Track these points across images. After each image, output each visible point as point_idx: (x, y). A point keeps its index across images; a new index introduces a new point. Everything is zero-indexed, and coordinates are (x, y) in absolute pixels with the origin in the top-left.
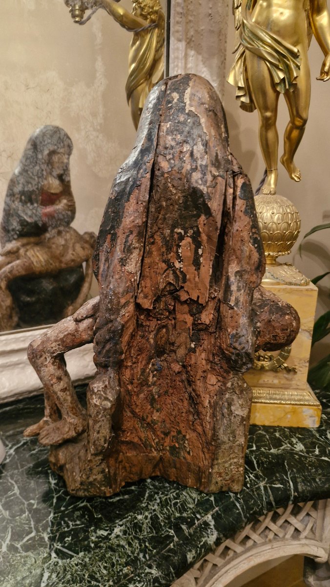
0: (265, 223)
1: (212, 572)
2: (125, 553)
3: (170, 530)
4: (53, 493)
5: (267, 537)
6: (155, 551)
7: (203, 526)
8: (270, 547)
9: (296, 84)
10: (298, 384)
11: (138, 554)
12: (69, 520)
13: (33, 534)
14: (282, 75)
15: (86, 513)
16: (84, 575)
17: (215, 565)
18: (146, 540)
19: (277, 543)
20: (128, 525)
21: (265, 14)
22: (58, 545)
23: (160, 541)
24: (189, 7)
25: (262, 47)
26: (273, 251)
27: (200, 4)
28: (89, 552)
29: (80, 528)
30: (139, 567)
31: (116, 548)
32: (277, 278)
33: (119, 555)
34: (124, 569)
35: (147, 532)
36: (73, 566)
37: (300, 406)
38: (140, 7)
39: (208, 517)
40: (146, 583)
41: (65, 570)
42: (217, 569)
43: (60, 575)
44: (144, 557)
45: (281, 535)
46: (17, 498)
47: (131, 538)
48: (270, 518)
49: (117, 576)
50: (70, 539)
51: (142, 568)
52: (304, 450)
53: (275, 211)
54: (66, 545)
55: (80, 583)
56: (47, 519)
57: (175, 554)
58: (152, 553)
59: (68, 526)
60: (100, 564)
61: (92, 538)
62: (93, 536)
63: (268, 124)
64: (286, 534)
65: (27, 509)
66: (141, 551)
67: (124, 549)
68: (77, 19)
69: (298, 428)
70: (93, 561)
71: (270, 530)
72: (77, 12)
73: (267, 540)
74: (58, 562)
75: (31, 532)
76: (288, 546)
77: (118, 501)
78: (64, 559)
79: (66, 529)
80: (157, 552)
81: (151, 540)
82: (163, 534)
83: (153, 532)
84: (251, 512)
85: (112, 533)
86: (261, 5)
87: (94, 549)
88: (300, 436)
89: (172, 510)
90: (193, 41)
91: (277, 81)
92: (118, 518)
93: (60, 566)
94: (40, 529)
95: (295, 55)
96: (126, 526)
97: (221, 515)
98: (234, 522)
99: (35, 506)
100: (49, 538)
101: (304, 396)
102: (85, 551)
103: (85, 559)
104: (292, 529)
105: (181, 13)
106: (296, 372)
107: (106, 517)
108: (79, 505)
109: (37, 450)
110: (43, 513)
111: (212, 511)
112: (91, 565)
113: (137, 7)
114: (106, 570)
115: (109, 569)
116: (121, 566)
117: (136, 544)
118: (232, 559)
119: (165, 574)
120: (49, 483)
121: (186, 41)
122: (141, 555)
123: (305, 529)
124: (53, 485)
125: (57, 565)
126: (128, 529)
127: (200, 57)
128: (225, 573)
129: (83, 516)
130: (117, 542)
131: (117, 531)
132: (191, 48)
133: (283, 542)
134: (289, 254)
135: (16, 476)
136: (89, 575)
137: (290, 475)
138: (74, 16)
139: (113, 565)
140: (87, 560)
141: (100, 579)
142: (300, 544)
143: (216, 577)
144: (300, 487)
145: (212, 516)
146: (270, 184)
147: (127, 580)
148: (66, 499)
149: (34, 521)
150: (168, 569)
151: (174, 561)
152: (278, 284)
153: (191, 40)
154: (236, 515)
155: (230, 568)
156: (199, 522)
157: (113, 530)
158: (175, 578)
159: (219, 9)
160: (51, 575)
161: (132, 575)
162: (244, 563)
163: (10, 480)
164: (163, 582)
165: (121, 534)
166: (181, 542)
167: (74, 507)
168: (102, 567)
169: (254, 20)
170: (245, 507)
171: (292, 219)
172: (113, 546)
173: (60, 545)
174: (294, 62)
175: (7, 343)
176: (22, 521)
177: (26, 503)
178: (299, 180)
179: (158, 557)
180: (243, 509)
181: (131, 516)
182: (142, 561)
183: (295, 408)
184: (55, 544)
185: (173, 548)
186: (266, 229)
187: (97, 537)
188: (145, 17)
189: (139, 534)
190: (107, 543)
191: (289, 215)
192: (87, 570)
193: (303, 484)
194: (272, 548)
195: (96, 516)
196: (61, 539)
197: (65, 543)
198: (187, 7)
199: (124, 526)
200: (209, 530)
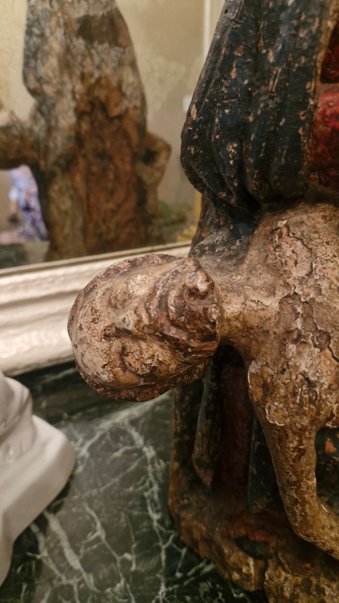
4: (157, 541)
46: (103, 547)
56: (157, 597)
65: (122, 571)
99: (134, 568)
108: (203, 568)
120: (149, 519)
124: (155, 524)
135: (96, 501)
148: (180, 554)
163: (88, 509)
167: (197, 572)
176: (117, 598)
177: (118, 558)
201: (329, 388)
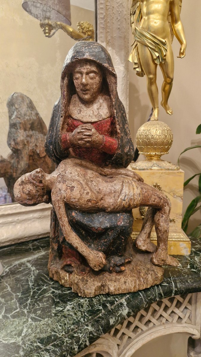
0: (152, 136)
1: (128, 342)
2: (73, 318)
3: (99, 307)
4: (30, 290)
5: (161, 321)
6: (90, 317)
7: (120, 305)
8: (163, 328)
9: (165, 59)
10: (177, 229)
11: (80, 319)
12: (40, 302)
13: (18, 310)
14: (157, 55)
15: (50, 299)
16: (48, 330)
17: (129, 337)
18: (85, 312)
19: (168, 325)
20: (75, 304)
21: (146, 23)
22: (33, 315)
23: (93, 312)
24: (107, 24)
25: (146, 40)
26: (158, 152)
27: (113, 23)
28: (51, 318)
29: (46, 307)
30: (81, 325)
31: (67, 316)
32: (161, 167)
33: (69, 319)
34: (72, 326)
35: (86, 308)
36: (41, 325)
37: (178, 242)
38: (82, 28)
39: (123, 300)
40: (84, 334)
41: (36, 327)
42: (131, 340)
43: (33, 329)
44: (84, 320)
45: (170, 320)
46: (10, 292)
47: (77, 311)
48: (163, 309)
49: (68, 330)
50: (40, 312)
51: (82, 326)
52: (181, 266)
53: (158, 129)
54: (37, 315)
55: (45, 333)
56: (27, 303)
57: (102, 319)
58: (89, 318)
59: (39, 306)
60: (57, 324)
61: (53, 311)
62: (53, 310)
63: (152, 82)
64: (173, 320)
65: (15, 297)
66: (82, 317)
67: (72, 316)
68: (47, 35)
69: (178, 255)
70: (53, 322)
71: (163, 317)
72: (47, 31)
73: (162, 323)
74: (32, 324)
75: (17, 309)
76: (175, 327)
77: (69, 293)
78: (36, 322)
79: (38, 307)
80: (92, 318)
81: (89, 311)
82: (95, 309)
83: (89, 308)
84: (149, 298)
85: (65, 309)
86: (144, 19)
87: (54, 317)
88: (179, 259)
89: (101, 297)
90: (110, 42)
91: (155, 57)
92: (69, 301)
93: (33, 325)
94: (23, 307)
95: (164, 44)
96: (74, 305)
97: (130, 299)
98: (138, 303)
100: (27, 312)
101: (180, 236)
102: (48, 317)
103: (49, 322)
104: (177, 317)
105: (103, 28)
106: (175, 222)
107: (62, 301)
108: (46, 295)
109: (22, 269)
110: (24, 300)
111: (125, 297)
112: (52, 324)
113: (80, 28)
114: (61, 327)
115: (63, 326)
116: (70, 325)
117: (79, 314)
118: (140, 334)
119: (96, 330)
120: (29, 285)
121: (106, 42)
122: (82, 319)
123: (185, 317)
125: (31, 325)
126: (75, 306)
127: (114, 51)
128: (136, 342)
129: (48, 300)
130: (68, 313)
131: (68, 307)
132: (109, 46)
133: (172, 325)
134: (167, 154)
135: (9, 282)
136: (51, 329)
137: (172, 278)
138: (45, 33)
139: (65, 324)
140: (50, 322)
141: (57, 331)
142: (182, 326)
143: (130, 345)
144: (178, 285)
145: (125, 300)
146: (155, 115)
147: (73, 332)
148: (38, 292)
149: (19, 304)
150: (98, 327)
151: (102, 323)
152: (162, 170)
153: (109, 42)
154: (139, 300)
155: (140, 340)
156: (117, 302)
157: (66, 307)
158: (102, 333)
159: (124, 25)
160: (28, 329)
161: (77, 330)
162: (148, 337)
163: (5, 284)
164: (95, 334)
165: (70, 309)
166: (106, 313)
167: (43, 296)
168: (58, 325)
169: (141, 27)
170: (145, 295)
171: (167, 133)
172: (66, 315)
173: (34, 315)
174: (163, 47)
175: (6, 210)
176: (12, 304)
177: (14, 295)
178: (171, 114)
179: (92, 320)
180: (144, 296)
181: (77, 300)
182: (83, 322)
183: (175, 243)
184: (31, 315)
185: (101, 316)
186: (153, 139)
187: (56, 311)
188: (85, 33)
189: (81, 309)
190: (62, 314)
191: (166, 131)
192: (50, 327)
193: (180, 284)
194: (165, 328)
195: (56, 301)
196: (35, 312)
197: (37, 314)
198: (106, 24)
199: (72, 305)
200: (123, 307)
201: (64, 191)
